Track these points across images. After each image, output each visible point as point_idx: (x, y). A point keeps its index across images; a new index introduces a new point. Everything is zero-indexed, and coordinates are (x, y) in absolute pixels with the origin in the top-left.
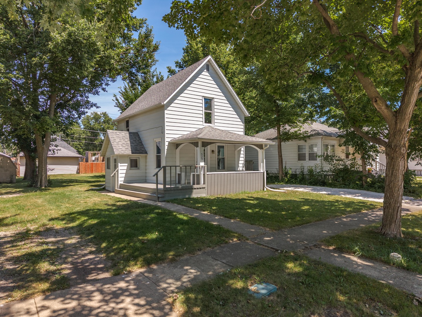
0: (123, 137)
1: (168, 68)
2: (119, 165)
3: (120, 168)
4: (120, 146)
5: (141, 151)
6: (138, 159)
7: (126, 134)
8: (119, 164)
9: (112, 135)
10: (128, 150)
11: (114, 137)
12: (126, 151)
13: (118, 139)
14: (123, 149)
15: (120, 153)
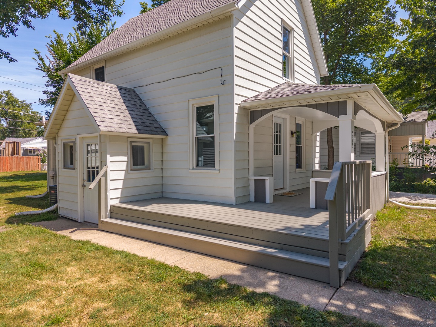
0: (109, 95)
1: (142, 4)
2: (109, 158)
3: (111, 166)
4: (108, 112)
5: (154, 129)
6: (146, 146)
7: (112, 89)
8: (108, 156)
9: (82, 86)
10: (126, 123)
11: (88, 91)
12: (124, 126)
13: (99, 96)
14: (116, 121)
15: (113, 129)
